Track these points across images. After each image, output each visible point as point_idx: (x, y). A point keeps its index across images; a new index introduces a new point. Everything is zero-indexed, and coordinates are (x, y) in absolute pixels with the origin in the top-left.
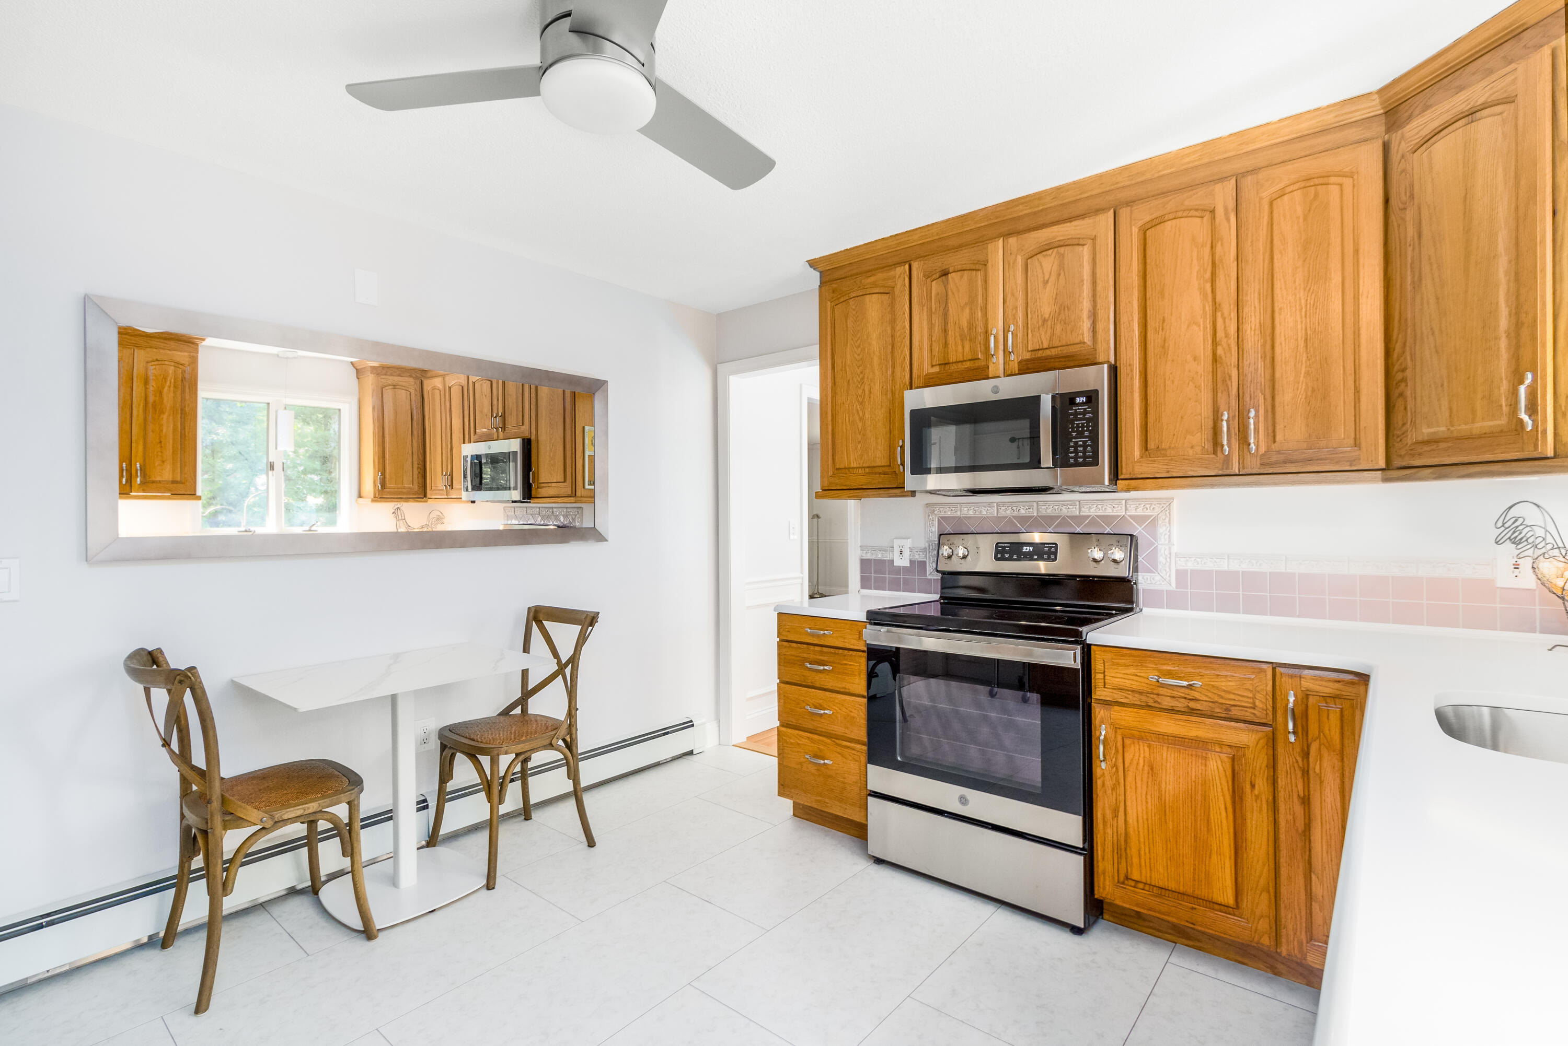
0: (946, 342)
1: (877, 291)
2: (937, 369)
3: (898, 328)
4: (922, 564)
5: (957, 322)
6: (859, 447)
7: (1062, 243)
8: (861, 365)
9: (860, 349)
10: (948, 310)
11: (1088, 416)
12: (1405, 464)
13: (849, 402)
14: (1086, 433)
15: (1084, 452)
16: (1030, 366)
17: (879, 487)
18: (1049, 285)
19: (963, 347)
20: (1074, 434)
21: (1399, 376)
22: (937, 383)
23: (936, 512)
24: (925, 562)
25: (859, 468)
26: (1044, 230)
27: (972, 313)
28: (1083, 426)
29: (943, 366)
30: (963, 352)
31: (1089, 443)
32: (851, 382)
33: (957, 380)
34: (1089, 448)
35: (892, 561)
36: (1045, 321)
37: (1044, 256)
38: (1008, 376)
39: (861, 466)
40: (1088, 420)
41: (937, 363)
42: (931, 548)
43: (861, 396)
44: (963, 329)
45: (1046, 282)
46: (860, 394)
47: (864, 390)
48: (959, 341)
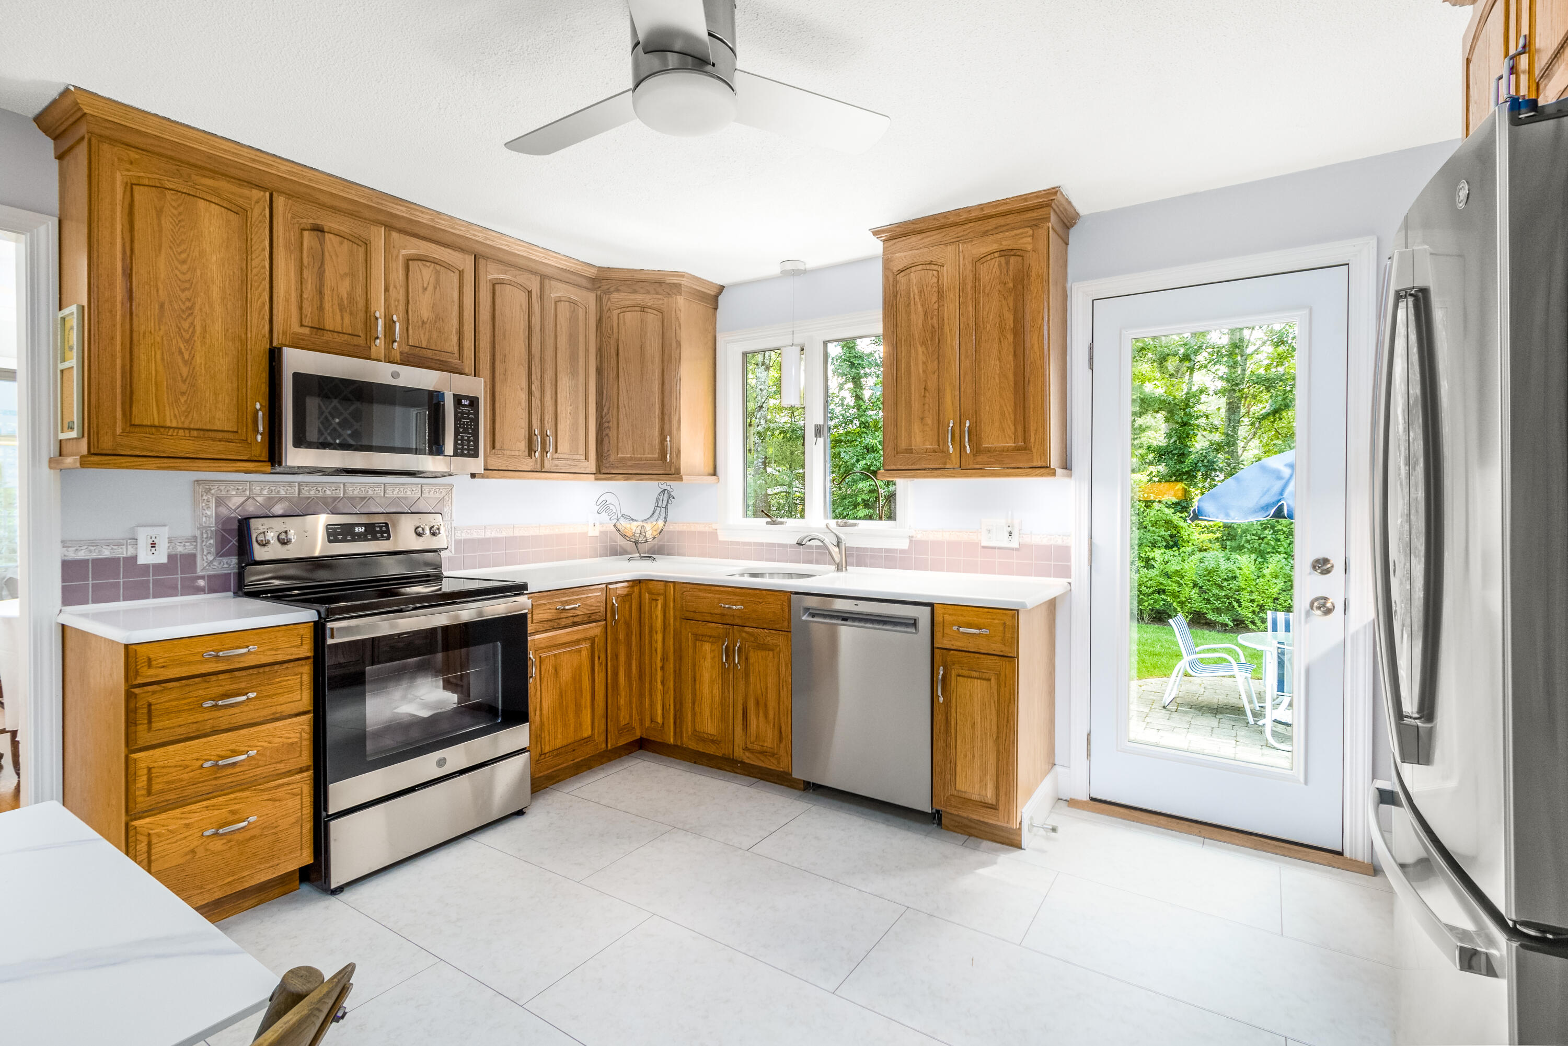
0: (321, 305)
1: (217, 202)
2: (307, 331)
3: (254, 263)
4: (190, 560)
5: (335, 289)
6: (183, 401)
7: (436, 261)
8: (188, 289)
9: (185, 267)
10: (324, 271)
11: (471, 416)
12: (608, 472)
13: (161, 333)
14: (470, 431)
15: (468, 445)
16: (411, 359)
17: (219, 457)
18: (427, 293)
19: (342, 319)
20: (461, 430)
21: (606, 425)
22: (309, 347)
23: (213, 492)
24: (194, 556)
25: (184, 429)
26: (424, 242)
27: (353, 287)
28: (467, 425)
29: (315, 330)
30: (343, 324)
31: (472, 438)
32: (166, 306)
33: (335, 351)
34: (471, 443)
35: (135, 558)
36: (423, 323)
37: (424, 265)
38: (390, 362)
39: (186, 426)
40: (471, 420)
41: (310, 325)
42: (205, 536)
43: (187, 331)
44: (342, 298)
45: (425, 289)
46: (186, 328)
47: (192, 324)
48: (338, 311)
